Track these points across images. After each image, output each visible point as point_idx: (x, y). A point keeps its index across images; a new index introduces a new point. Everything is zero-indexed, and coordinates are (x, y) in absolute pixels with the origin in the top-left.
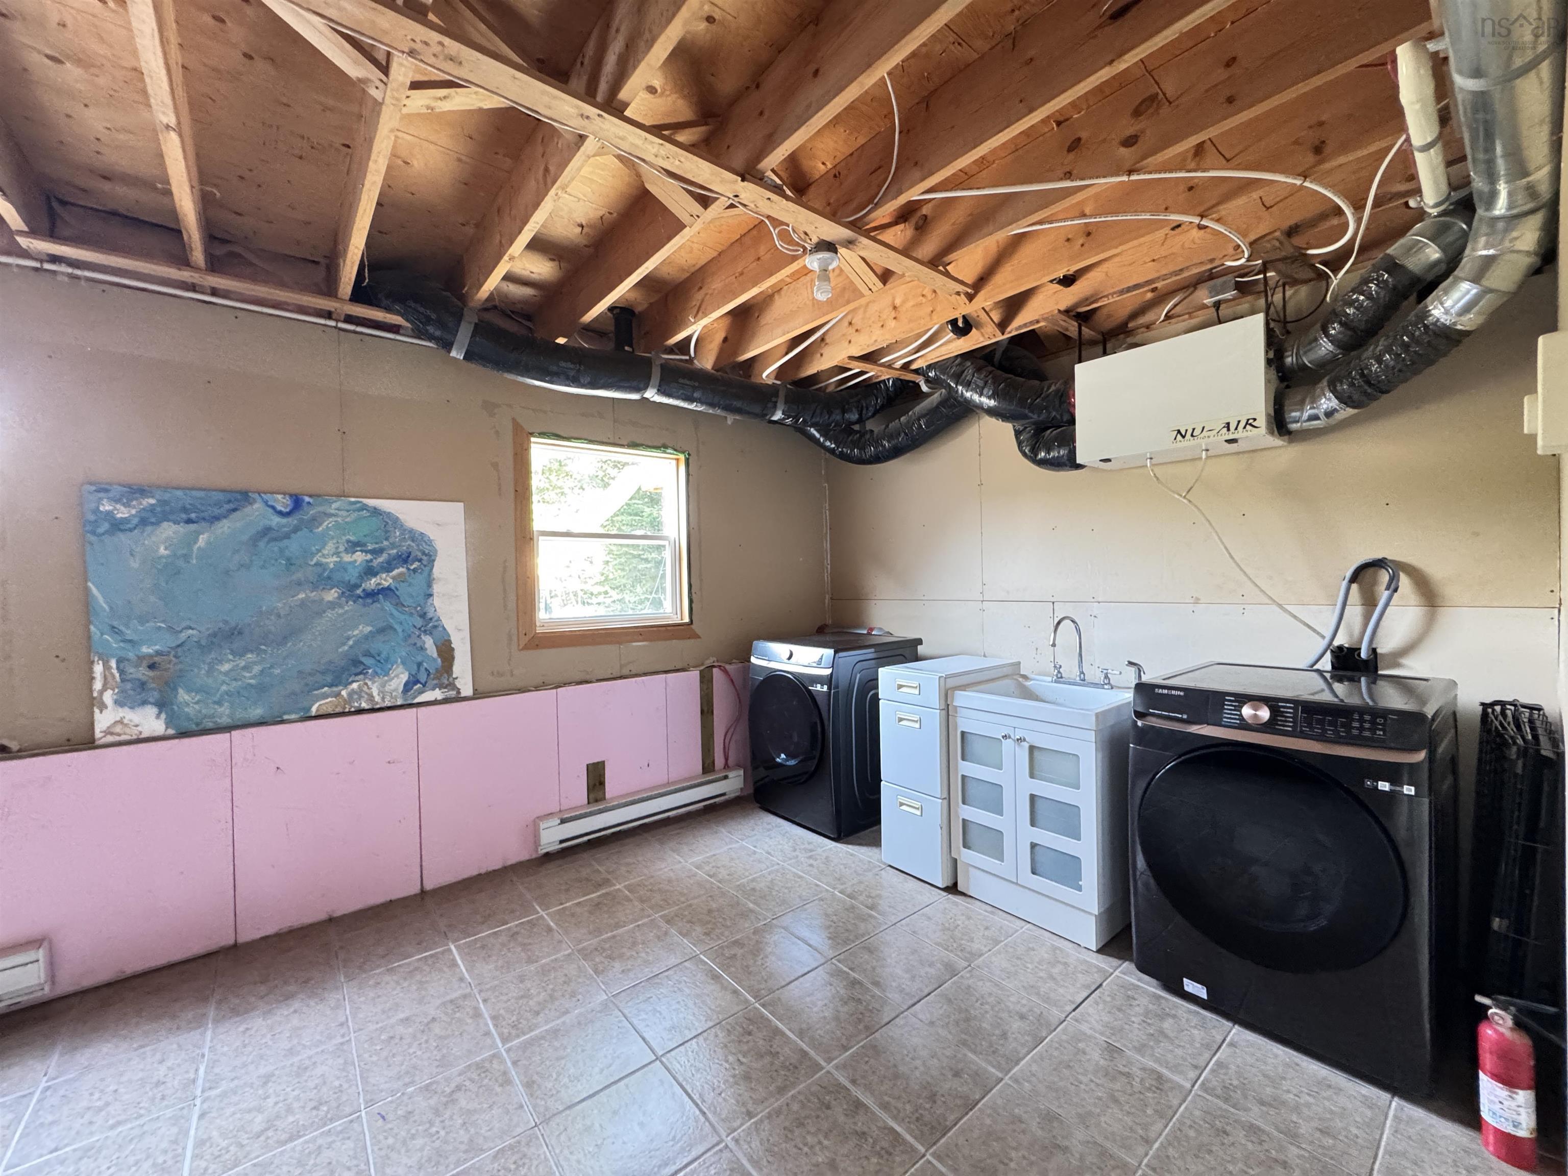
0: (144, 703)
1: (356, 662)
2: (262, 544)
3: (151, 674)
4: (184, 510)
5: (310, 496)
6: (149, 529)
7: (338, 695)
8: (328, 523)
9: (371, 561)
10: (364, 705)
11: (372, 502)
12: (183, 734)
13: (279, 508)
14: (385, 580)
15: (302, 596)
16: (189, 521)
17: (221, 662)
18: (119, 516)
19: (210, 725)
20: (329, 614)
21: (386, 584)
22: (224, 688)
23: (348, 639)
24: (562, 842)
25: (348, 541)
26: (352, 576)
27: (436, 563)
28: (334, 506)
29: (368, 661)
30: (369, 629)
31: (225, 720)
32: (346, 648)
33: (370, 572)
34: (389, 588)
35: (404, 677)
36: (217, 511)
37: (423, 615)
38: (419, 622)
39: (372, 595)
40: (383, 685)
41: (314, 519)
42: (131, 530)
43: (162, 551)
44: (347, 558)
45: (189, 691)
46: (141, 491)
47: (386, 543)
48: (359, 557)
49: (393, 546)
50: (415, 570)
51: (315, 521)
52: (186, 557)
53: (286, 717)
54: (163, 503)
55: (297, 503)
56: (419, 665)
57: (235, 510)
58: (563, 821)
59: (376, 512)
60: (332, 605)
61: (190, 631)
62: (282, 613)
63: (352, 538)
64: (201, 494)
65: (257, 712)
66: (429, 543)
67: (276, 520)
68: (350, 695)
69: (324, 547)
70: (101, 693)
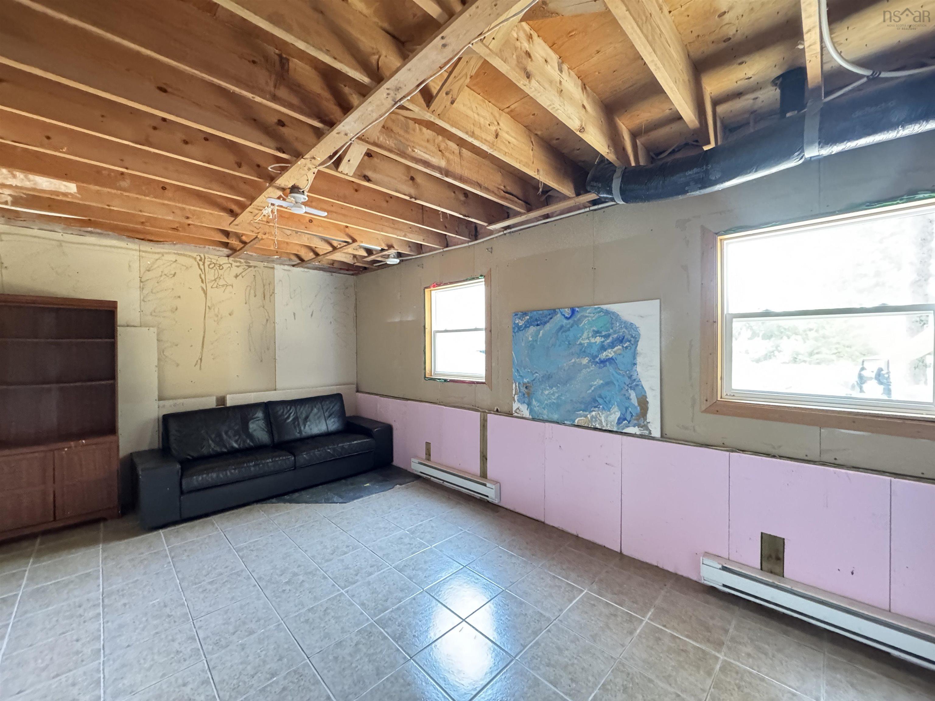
0: (524, 402)
1: (595, 400)
2: (560, 334)
4: (536, 320)
5: (578, 307)
6: (527, 329)
7: (586, 416)
8: (585, 321)
9: (604, 342)
10: (598, 426)
11: (605, 307)
12: (533, 419)
13: (567, 315)
14: (609, 353)
15: (573, 361)
16: (538, 325)
17: (545, 389)
18: (520, 324)
19: (541, 418)
20: (584, 371)
21: (610, 356)
22: (546, 402)
23: (591, 386)
24: (724, 586)
25: (594, 331)
26: (594, 351)
27: (639, 343)
28: (588, 311)
29: (600, 401)
30: (601, 382)
31: (545, 417)
32: (590, 391)
33: (603, 348)
34: (612, 358)
35: (618, 415)
36: (546, 320)
37: (630, 377)
38: (628, 381)
39: (603, 362)
40: (607, 417)
41: (579, 320)
42: (522, 330)
43: (530, 339)
44: (593, 340)
45: (536, 401)
46: (525, 314)
47: (611, 331)
48: (598, 340)
49: (615, 332)
50: (626, 347)
52: (536, 341)
53: (566, 422)
54: (531, 317)
55: (573, 311)
56: (627, 409)
57: (551, 318)
58: (724, 569)
59: (607, 312)
60: (586, 366)
61: (537, 374)
62: (566, 369)
63: (595, 329)
64: (541, 312)
65: (555, 417)
66: (636, 329)
67: (565, 321)
68: (592, 417)
69: (582, 334)
70: (515, 395)
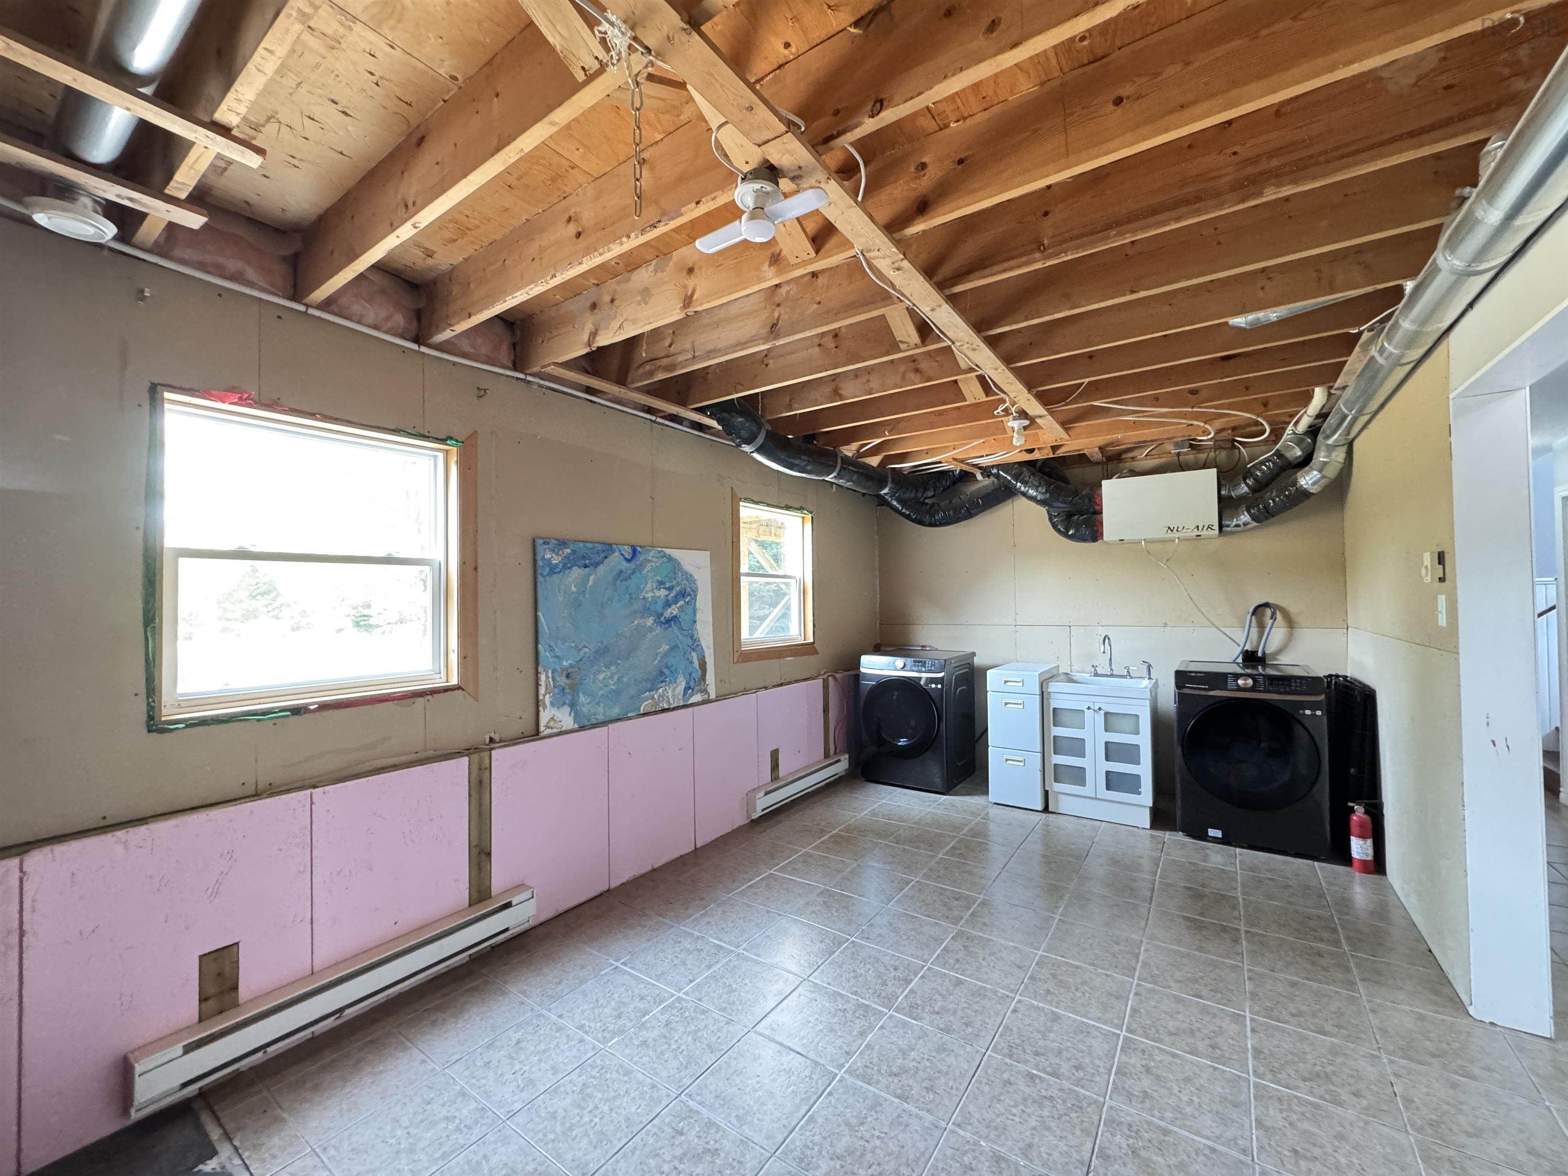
0: (564, 704)
1: (662, 673)
2: (618, 582)
3: (567, 681)
4: (584, 558)
5: (641, 547)
6: (567, 571)
7: (653, 698)
8: (648, 567)
9: (667, 596)
10: (666, 706)
11: (668, 551)
12: (582, 728)
13: (627, 556)
14: (673, 610)
15: (636, 622)
16: (586, 566)
17: (599, 672)
18: (554, 562)
19: (594, 721)
20: (649, 636)
21: (675, 613)
22: (601, 692)
23: (657, 655)
24: (763, 810)
25: (658, 581)
26: (659, 607)
27: (698, 597)
28: (651, 554)
29: (666, 671)
30: (667, 647)
31: (601, 718)
32: (656, 662)
33: (668, 604)
34: (676, 617)
35: (683, 684)
36: (599, 559)
37: (692, 637)
38: (690, 641)
39: (668, 621)
40: (674, 690)
41: (641, 564)
42: (559, 573)
43: (574, 589)
44: (657, 594)
45: (585, 694)
46: (563, 543)
47: (675, 582)
48: (663, 593)
49: (678, 584)
50: (688, 603)
51: (642, 565)
52: (584, 592)
53: (629, 715)
54: (574, 552)
55: (634, 551)
56: (690, 674)
57: (606, 557)
58: (767, 794)
59: (670, 559)
60: (651, 629)
61: (586, 650)
62: (628, 635)
63: (659, 578)
64: (590, 545)
65: (615, 712)
66: (694, 581)
67: (625, 565)
68: (660, 696)
69: (646, 585)
70: (544, 695)
